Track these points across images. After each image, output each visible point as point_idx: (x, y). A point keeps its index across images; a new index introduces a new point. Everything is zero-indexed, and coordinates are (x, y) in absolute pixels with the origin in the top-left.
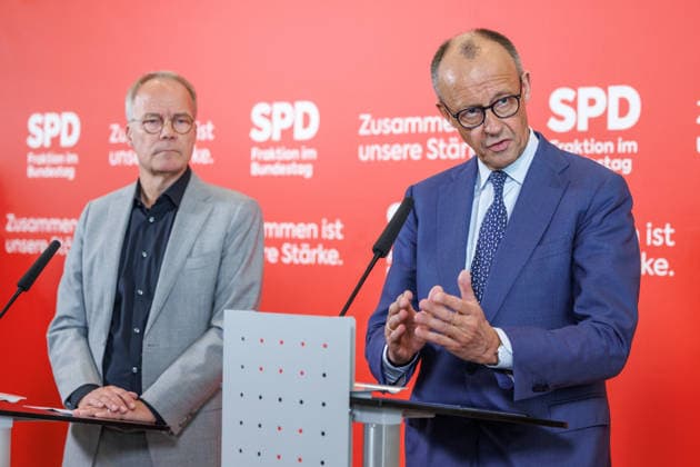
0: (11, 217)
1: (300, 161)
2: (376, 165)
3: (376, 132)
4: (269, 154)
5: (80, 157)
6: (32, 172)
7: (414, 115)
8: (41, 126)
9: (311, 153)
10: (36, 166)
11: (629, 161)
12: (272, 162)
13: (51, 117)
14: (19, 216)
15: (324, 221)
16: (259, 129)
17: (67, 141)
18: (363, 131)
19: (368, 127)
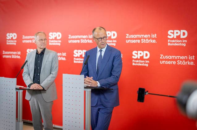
0: (4, 51)
1: (58, 43)
2: (72, 43)
3: (72, 38)
4: (52, 41)
5: (17, 41)
6: (7, 44)
7: (78, 35)
8: (9, 35)
9: (60, 41)
10: (8, 42)
11: (115, 44)
12: (53, 43)
13: (11, 34)
14: (5, 51)
15: (63, 53)
16: (51, 37)
17: (14, 38)
18: (69, 38)
19: (70, 37)
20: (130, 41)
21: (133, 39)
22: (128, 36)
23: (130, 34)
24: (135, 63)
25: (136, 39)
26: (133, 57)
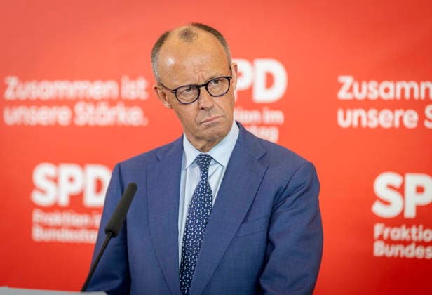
11: (275, 131)
19: (15, 91)
20: (360, 119)
21: (380, 105)
22: (351, 90)
23: (360, 78)
24: (389, 242)
25: (393, 105)
26: (378, 209)
